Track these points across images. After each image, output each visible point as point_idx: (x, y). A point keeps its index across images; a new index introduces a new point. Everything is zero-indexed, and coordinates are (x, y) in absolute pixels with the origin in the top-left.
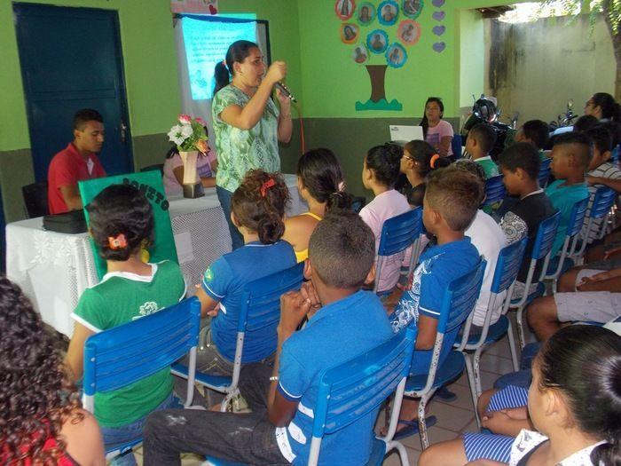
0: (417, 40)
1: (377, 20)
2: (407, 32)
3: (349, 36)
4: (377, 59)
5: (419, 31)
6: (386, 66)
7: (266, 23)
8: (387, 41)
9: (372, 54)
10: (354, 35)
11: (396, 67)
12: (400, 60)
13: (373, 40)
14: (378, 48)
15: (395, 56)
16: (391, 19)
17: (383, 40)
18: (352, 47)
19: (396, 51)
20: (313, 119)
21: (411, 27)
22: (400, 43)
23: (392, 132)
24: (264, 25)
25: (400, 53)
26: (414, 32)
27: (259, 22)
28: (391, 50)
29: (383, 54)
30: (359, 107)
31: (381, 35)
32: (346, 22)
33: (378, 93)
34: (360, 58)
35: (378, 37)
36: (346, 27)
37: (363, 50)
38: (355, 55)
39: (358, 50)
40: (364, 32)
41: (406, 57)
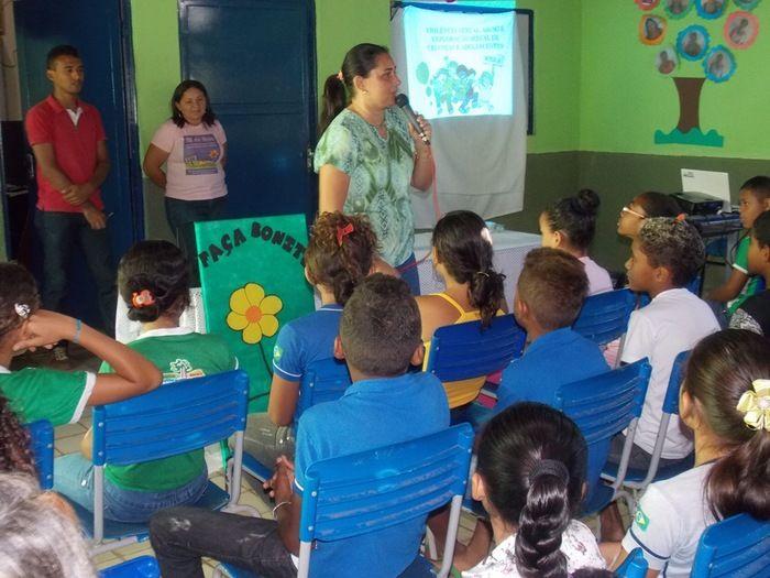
0: (752, 41)
1: (694, 12)
2: (737, 30)
3: (652, 33)
4: (691, 69)
5: (756, 27)
6: (703, 80)
7: (530, 13)
8: (708, 42)
9: (683, 60)
10: (659, 32)
11: (717, 81)
12: (726, 72)
13: (686, 40)
14: (693, 52)
15: (717, 64)
16: (714, 11)
17: (701, 41)
18: (654, 50)
19: (720, 57)
20: (592, 152)
21: (744, 22)
22: (726, 45)
23: (684, 179)
24: (527, 17)
25: (726, 61)
26: (748, 30)
27: (519, 11)
28: (712, 56)
29: (700, 62)
30: (660, 138)
31: (698, 32)
32: (648, 12)
33: (689, 119)
34: (666, 66)
35: (694, 36)
36: (649, 20)
37: (671, 55)
39: (663, 55)
40: (674, 28)
41: (734, 66)
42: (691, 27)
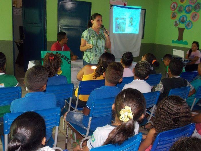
0: (197, 20)
1: (184, 12)
2: (194, 17)
3: (174, 17)
4: (182, 26)
5: (199, 16)
6: (184, 29)
7: (145, 10)
8: (187, 19)
9: (180, 24)
11: (188, 29)
12: (190, 27)
13: (181, 19)
14: (183, 21)
15: (188, 25)
16: (189, 12)
17: (185, 19)
18: (174, 21)
19: (189, 23)
20: (157, 44)
21: (196, 15)
22: (191, 20)
24: (144, 11)
25: (190, 24)
26: (197, 17)
27: (142, 9)
28: (187, 23)
29: (184, 24)
30: (173, 42)
31: (185, 17)
32: (173, 11)
33: (180, 38)
34: (176, 25)
35: (183, 18)
36: (173, 13)
37: (178, 22)
38: (174, 23)
39: (176, 22)
40: (179, 16)
41: (192, 26)
42: (183, 16)
